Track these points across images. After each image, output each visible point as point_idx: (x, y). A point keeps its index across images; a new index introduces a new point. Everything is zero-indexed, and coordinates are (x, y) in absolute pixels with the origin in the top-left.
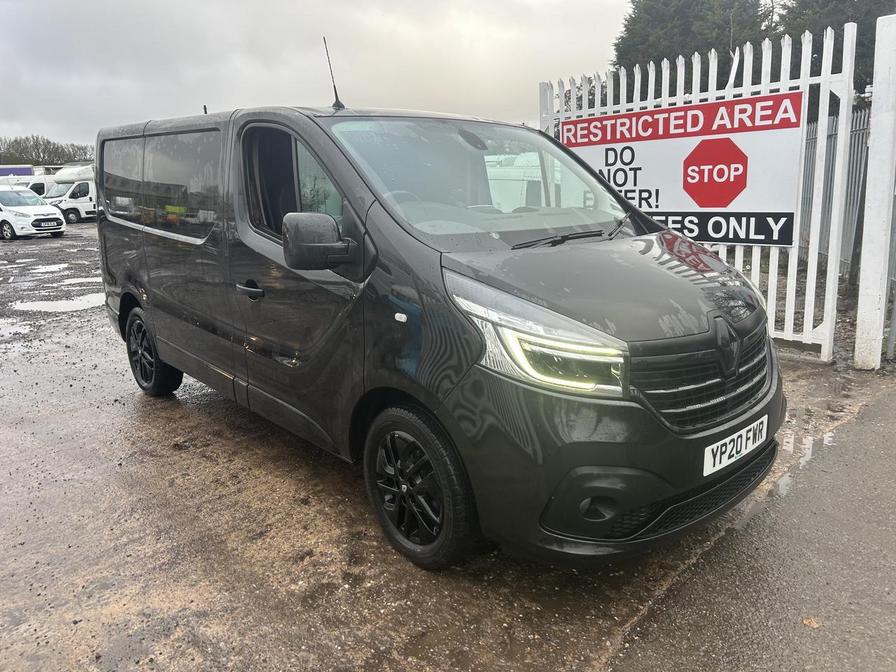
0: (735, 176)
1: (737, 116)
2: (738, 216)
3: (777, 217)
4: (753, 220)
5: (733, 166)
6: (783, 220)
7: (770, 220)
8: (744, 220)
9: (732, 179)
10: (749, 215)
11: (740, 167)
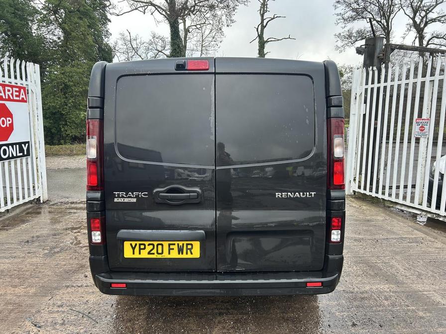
0: (9, 124)
1: (7, 93)
2: (12, 145)
3: (25, 143)
4: (18, 146)
5: (8, 119)
6: (27, 145)
7: (23, 145)
8: (14, 146)
9: (8, 126)
10: (16, 144)
11: (10, 119)
